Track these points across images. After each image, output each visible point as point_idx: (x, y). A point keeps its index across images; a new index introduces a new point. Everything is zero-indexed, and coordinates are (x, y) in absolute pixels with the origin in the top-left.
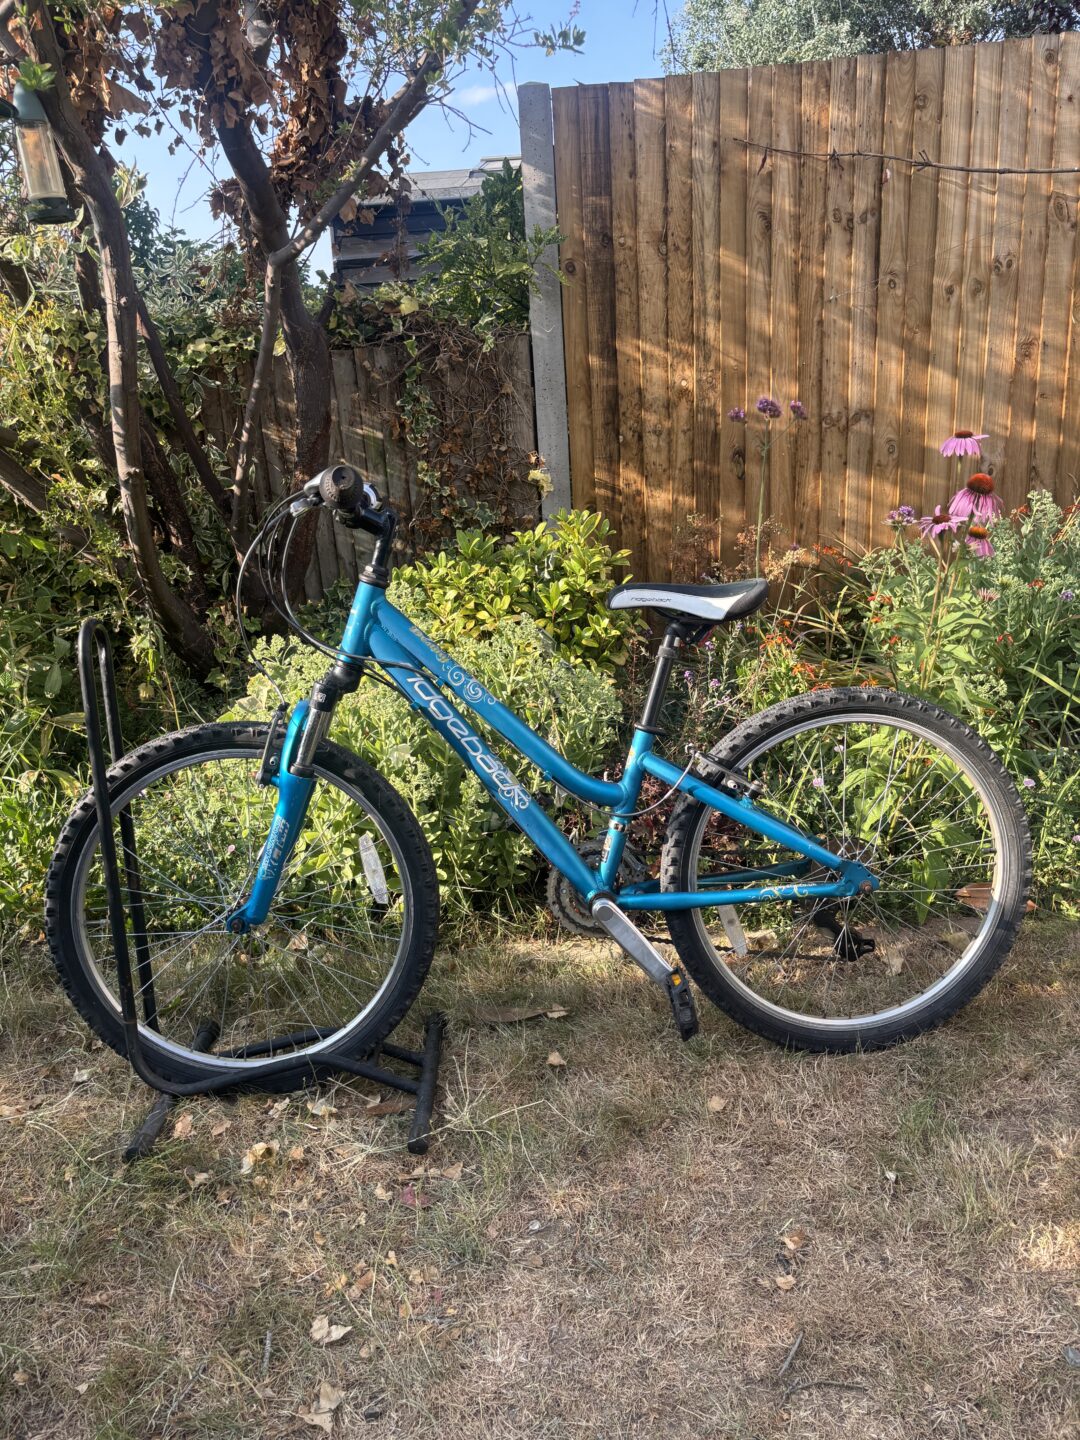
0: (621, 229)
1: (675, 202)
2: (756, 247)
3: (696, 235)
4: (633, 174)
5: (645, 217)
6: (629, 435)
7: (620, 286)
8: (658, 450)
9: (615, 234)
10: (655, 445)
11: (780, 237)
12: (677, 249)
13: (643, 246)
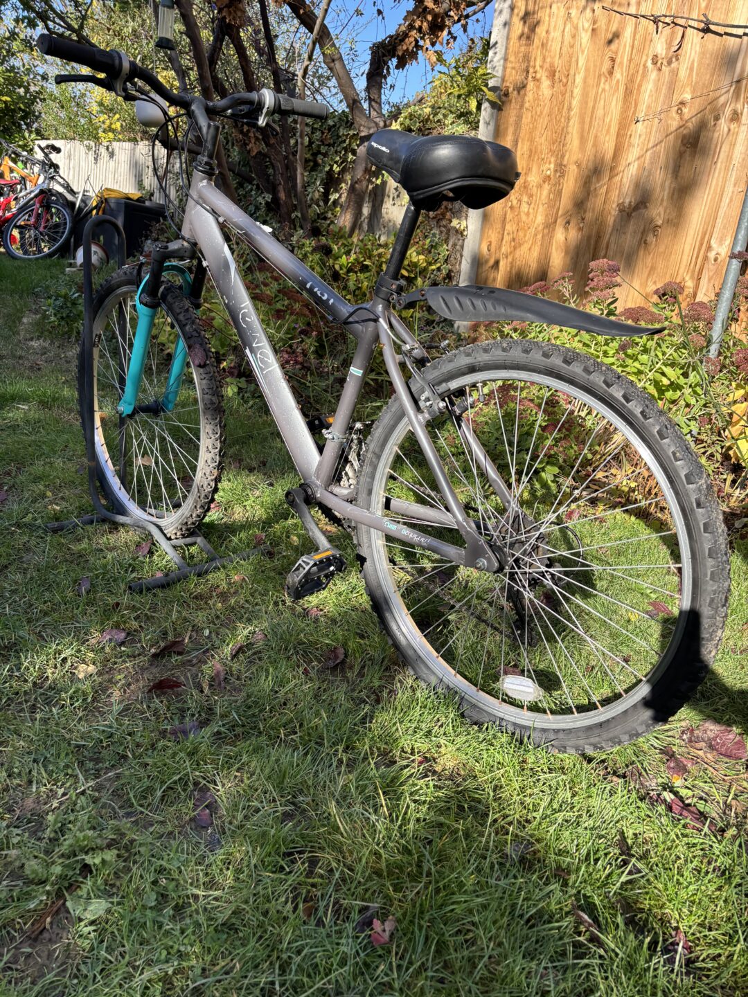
0: (534, 67)
1: (565, 50)
2: (603, 80)
3: (572, 72)
4: (547, 32)
5: (548, 60)
6: (515, 202)
7: (527, 105)
8: (528, 214)
9: (531, 70)
10: (526, 210)
11: (618, 75)
12: (561, 81)
13: (544, 78)
